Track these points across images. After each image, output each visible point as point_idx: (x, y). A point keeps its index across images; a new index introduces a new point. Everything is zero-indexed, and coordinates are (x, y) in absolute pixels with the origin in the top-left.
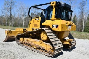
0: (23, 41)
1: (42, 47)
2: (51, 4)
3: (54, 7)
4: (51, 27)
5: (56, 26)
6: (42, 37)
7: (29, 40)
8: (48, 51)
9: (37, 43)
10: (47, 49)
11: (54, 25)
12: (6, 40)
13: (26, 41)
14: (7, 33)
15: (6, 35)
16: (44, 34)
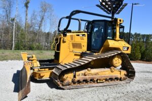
2: (118, 21)
9: (107, 72)
11: (125, 47)
13: (83, 77)
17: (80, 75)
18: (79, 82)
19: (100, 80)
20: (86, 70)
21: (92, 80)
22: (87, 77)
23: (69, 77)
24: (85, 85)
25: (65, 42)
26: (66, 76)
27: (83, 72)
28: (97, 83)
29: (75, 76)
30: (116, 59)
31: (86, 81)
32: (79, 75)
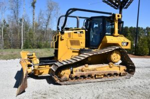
2: (116, 17)
3: (118, 20)
4: (121, 45)
6: (114, 59)
10: (121, 72)
11: (124, 42)
13: (80, 73)
17: (77, 71)
18: (76, 78)
19: (98, 75)
20: (84, 66)
21: (90, 76)
22: (85, 73)
23: (66, 73)
24: (82, 81)
25: (63, 40)
26: (63, 72)
27: (80, 68)
28: (96, 78)
29: (72, 72)
30: (114, 54)
31: (83, 77)
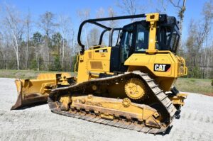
0: (70, 104)
1: (130, 115)
2: (148, 19)
3: (154, 25)
4: (152, 70)
5: (164, 66)
6: (131, 93)
7: (90, 100)
8: (147, 121)
9: (116, 105)
10: (144, 119)
11: (159, 65)
12: (20, 104)
13: (80, 104)
14: (22, 87)
15: (20, 91)
16: (134, 85)
22: (85, 106)
23: (65, 101)
25: (83, 61)
26: (62, 99)
28: (102, 118)
30: (131, 84)
32: (76, 101)
